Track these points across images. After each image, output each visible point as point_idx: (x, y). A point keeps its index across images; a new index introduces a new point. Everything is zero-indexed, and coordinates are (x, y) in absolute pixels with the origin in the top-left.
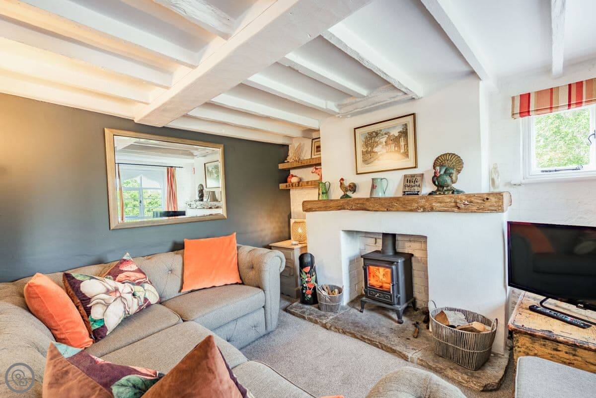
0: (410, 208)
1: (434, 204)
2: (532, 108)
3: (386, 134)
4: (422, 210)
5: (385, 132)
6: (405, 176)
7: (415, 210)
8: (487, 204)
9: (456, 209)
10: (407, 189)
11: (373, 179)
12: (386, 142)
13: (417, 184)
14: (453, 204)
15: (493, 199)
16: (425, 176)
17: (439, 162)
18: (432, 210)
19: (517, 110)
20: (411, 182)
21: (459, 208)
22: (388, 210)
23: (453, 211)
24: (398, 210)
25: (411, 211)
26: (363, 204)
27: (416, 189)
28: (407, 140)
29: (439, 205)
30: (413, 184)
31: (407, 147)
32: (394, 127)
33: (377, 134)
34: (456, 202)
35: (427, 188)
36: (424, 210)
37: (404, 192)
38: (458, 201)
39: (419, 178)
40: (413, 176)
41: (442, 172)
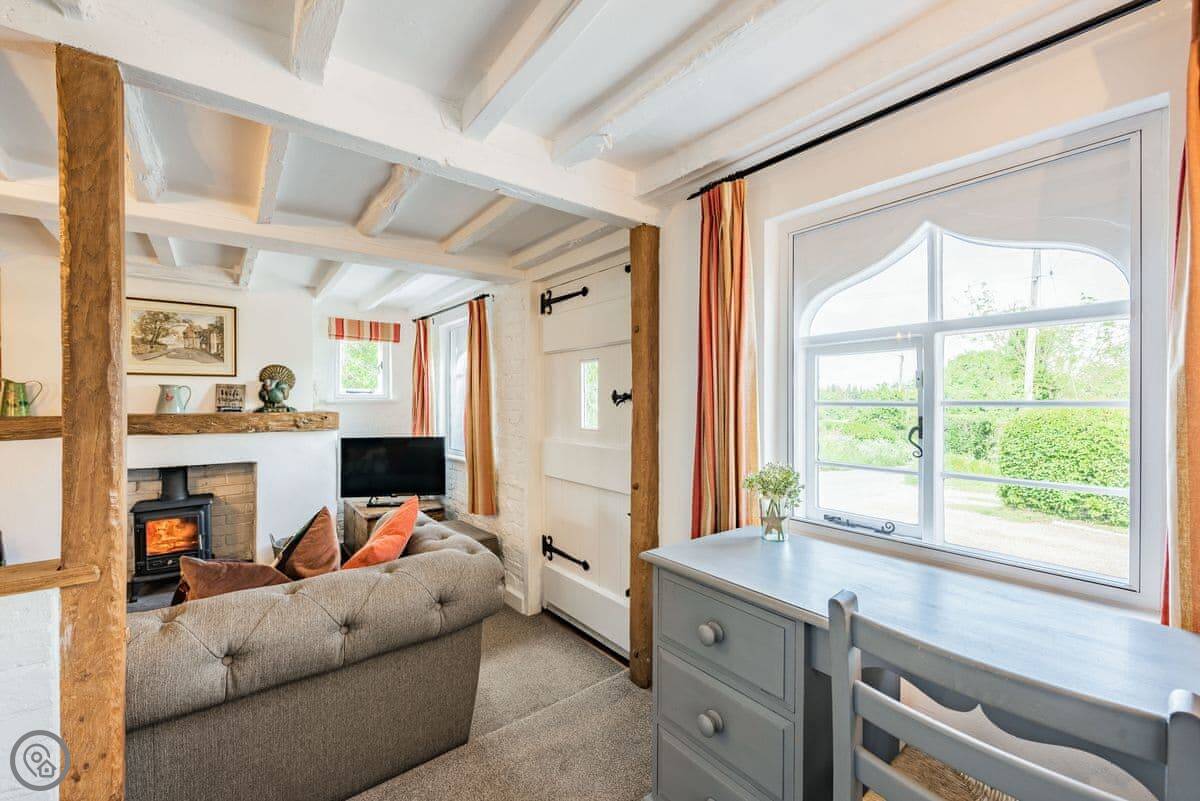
0: (236, 428)
1: (270, 423)
2: (345, 334)
3: (184, 321)
4: (254, 430)
5: (183, 318)
6: (218, 386)
7: (245, 430)
8: (325, 422)
9: (295, 428)
10: (223, 404)
11: (162, 387)
12: (184, 333)
13: (238, 397)
14: (292, 423)
15: (330, 418)
16: (247, 389)
17: (267, 374)
18: (267, 429)
19: (334, 332)
20: (227, 393)
21: (298, 427)
22: (198, 432)
23: (291, 431)
24: (217, 431)
25: (238, 431)
26: (148, 424)
27: (237, 404)
28: (222, 338)
29: (275, 424)
30: (232, 398)
31: (223, 347)
32: (200, 316)
33: (167, 318)
34: (295, 421)
35: (252, 403)
36: (257, 430)
37: (219, 408)
38: (298, 419)
39: (240, 391)
40: (230, 387)
41: (274, 385)
